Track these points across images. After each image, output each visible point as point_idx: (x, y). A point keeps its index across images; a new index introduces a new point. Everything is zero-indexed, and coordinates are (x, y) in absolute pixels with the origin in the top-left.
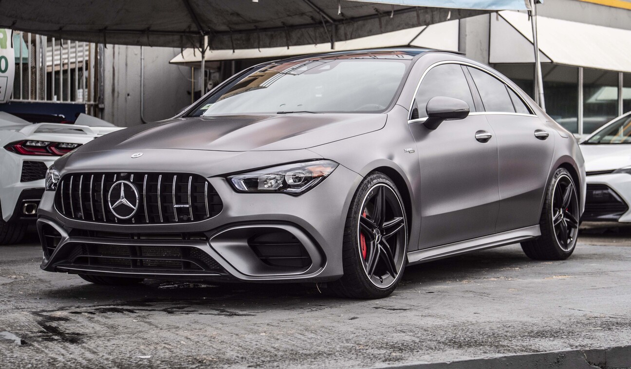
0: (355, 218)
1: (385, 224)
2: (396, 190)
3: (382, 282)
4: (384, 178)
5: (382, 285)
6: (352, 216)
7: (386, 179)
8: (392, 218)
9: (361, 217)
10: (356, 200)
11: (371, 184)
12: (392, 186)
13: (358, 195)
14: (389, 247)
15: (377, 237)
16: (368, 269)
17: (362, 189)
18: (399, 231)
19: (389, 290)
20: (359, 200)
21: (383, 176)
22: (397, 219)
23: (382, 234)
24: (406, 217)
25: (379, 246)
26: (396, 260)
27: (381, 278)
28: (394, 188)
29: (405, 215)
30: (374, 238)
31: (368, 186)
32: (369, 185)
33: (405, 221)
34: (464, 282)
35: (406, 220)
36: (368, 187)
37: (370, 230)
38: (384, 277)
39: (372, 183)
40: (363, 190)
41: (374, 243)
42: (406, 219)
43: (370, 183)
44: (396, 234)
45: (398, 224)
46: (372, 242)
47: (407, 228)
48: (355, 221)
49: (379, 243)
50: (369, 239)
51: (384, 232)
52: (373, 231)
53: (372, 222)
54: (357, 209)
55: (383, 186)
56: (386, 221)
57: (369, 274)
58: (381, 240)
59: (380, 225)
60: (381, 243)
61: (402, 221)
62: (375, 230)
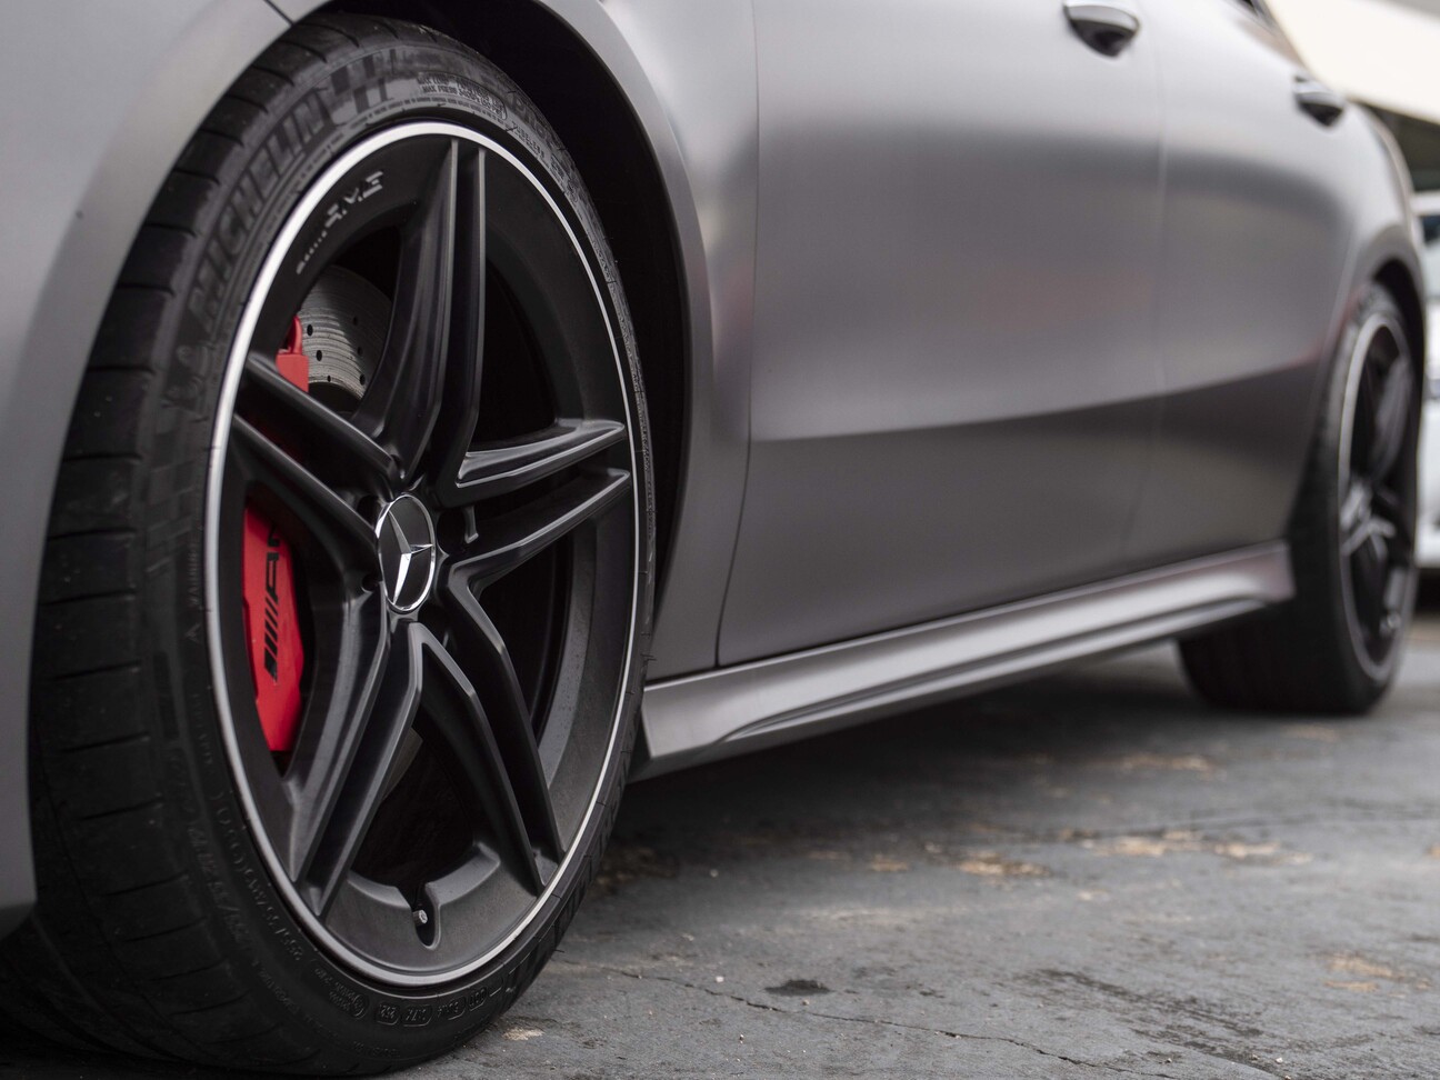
0: (180, 375)
1: (472, 461)
2: (579, 207)
3: (426, 933)
4: (487, 91)
5: (429, 959)
6: (161, 349)
7: (503, 104)
8: (541, 421)
9: (247, 375)
10: (205, 219)
11: (362, 105)
12: (546, 162)
13: (229, 171)
14: (499, 644)
15: (405, 561)
16: (301, 838)
17: (278, 130)
18: (586, 525)
19: (486, 989)
20: (237, 225)
21: (476, 74)
22: (580, 435)
23: (452, 544)
24: (645, 424)
25: (419, 636)
26: (551, 752)
27: (419, 899)
28: (562, 183)
29: (642, 408)
30: (370, 569)
31: (338, 116)
32: (347, 115)
33: (643, 451)
34: (981, 866)
35: (647, 449)
36: (330, 127)
37: (346, 503)
38: (445, 891)
39: (373, 96)
40: (285, 144)
41: (371, 612)
42: (646, 436)
43: (360, 94)
44: (562, 547)
45: (585, 472)
46: (353, 607)
47: (651, 507)
48: (188, 404)
49: (425, 615)
50: (333, 578)
51: (463, 529)
52: (369, 510)
53: (363, 434)
54: (213, 294)
55: (469, 149)
56: (482, 441)
57: (313, 872)
58: (441, 589)
59: (435, 466)
60: (441, 614)
61: (613, 454)
62: (387, 507)
